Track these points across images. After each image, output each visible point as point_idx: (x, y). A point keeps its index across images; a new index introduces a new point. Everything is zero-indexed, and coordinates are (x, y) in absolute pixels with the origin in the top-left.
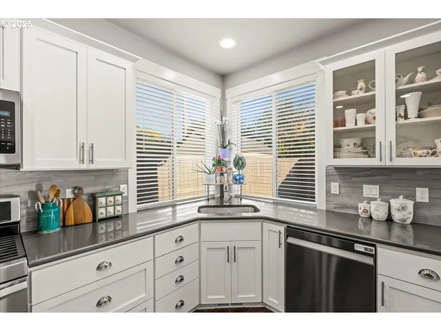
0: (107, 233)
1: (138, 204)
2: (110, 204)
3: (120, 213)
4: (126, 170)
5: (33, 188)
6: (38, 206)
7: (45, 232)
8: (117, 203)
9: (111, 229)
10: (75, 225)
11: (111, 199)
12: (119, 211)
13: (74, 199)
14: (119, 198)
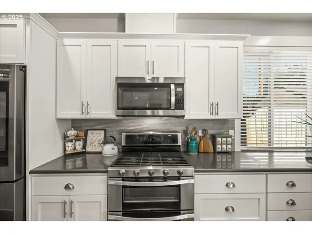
0: (222, 162)
1: (241, 146)
2: (224, 143)
3: (230, 150)
4: (233, 120)
5: (185, 128)
6: (188, 138)
7: (191, 154)
8: (229, 143)
9: (224, 160)
10: (204, 153)
11: (224, 139)
12: (229, 149)
13: (203, 137)
14: (229, 139)
